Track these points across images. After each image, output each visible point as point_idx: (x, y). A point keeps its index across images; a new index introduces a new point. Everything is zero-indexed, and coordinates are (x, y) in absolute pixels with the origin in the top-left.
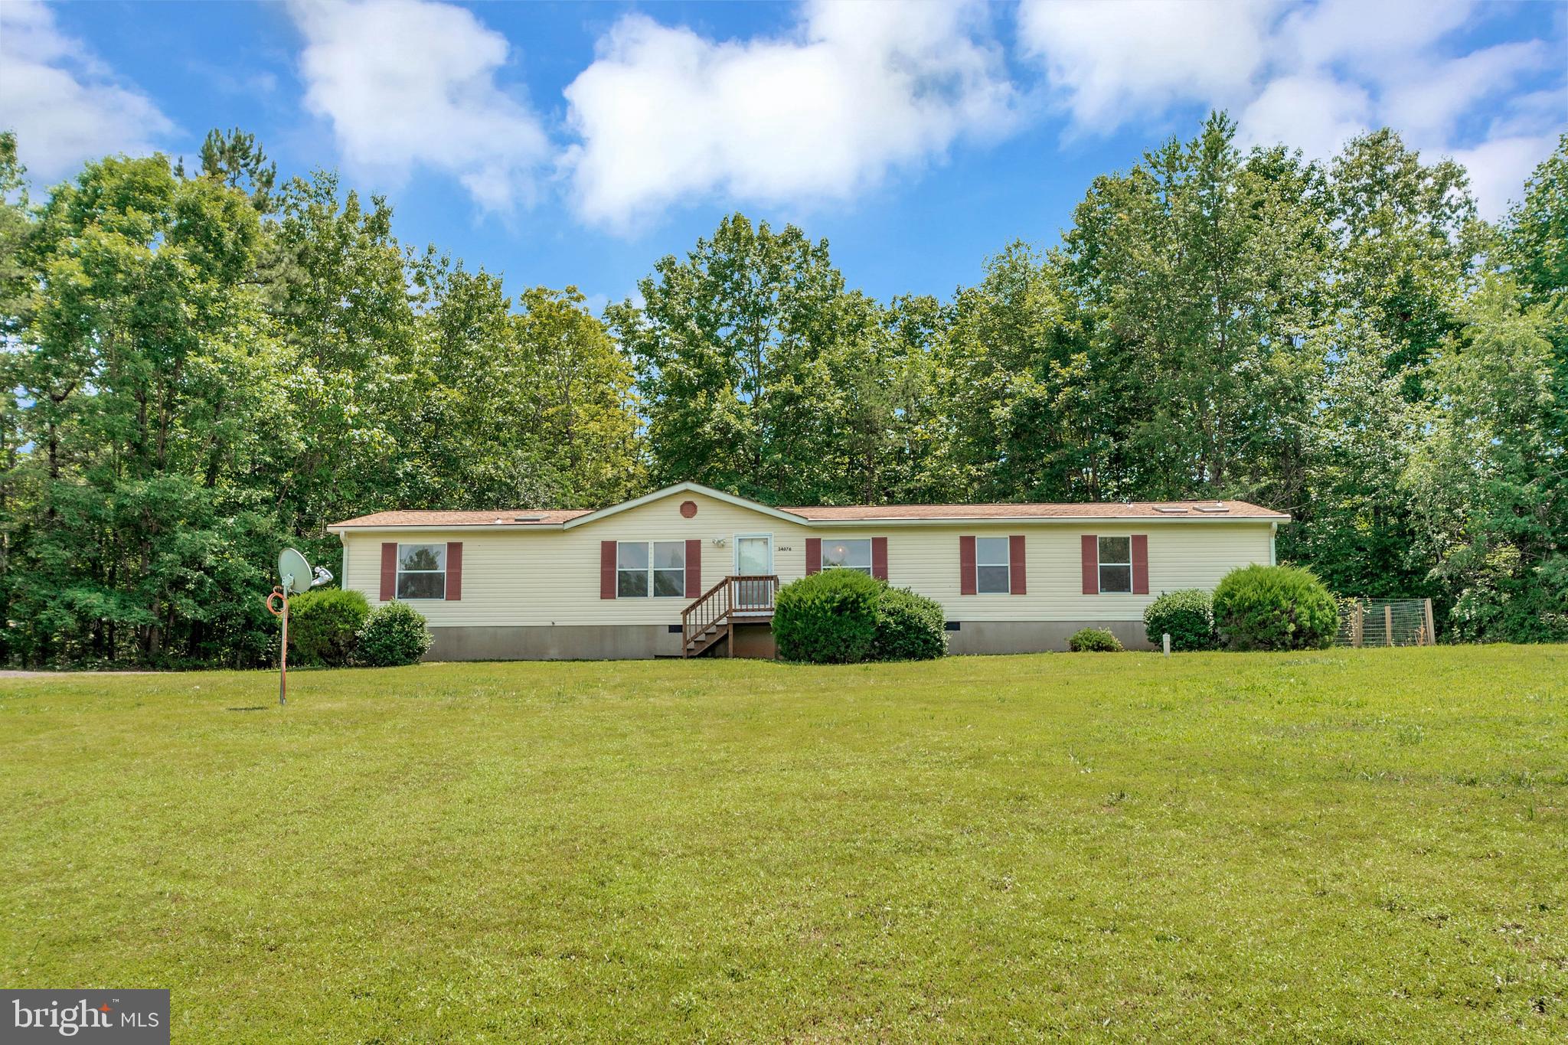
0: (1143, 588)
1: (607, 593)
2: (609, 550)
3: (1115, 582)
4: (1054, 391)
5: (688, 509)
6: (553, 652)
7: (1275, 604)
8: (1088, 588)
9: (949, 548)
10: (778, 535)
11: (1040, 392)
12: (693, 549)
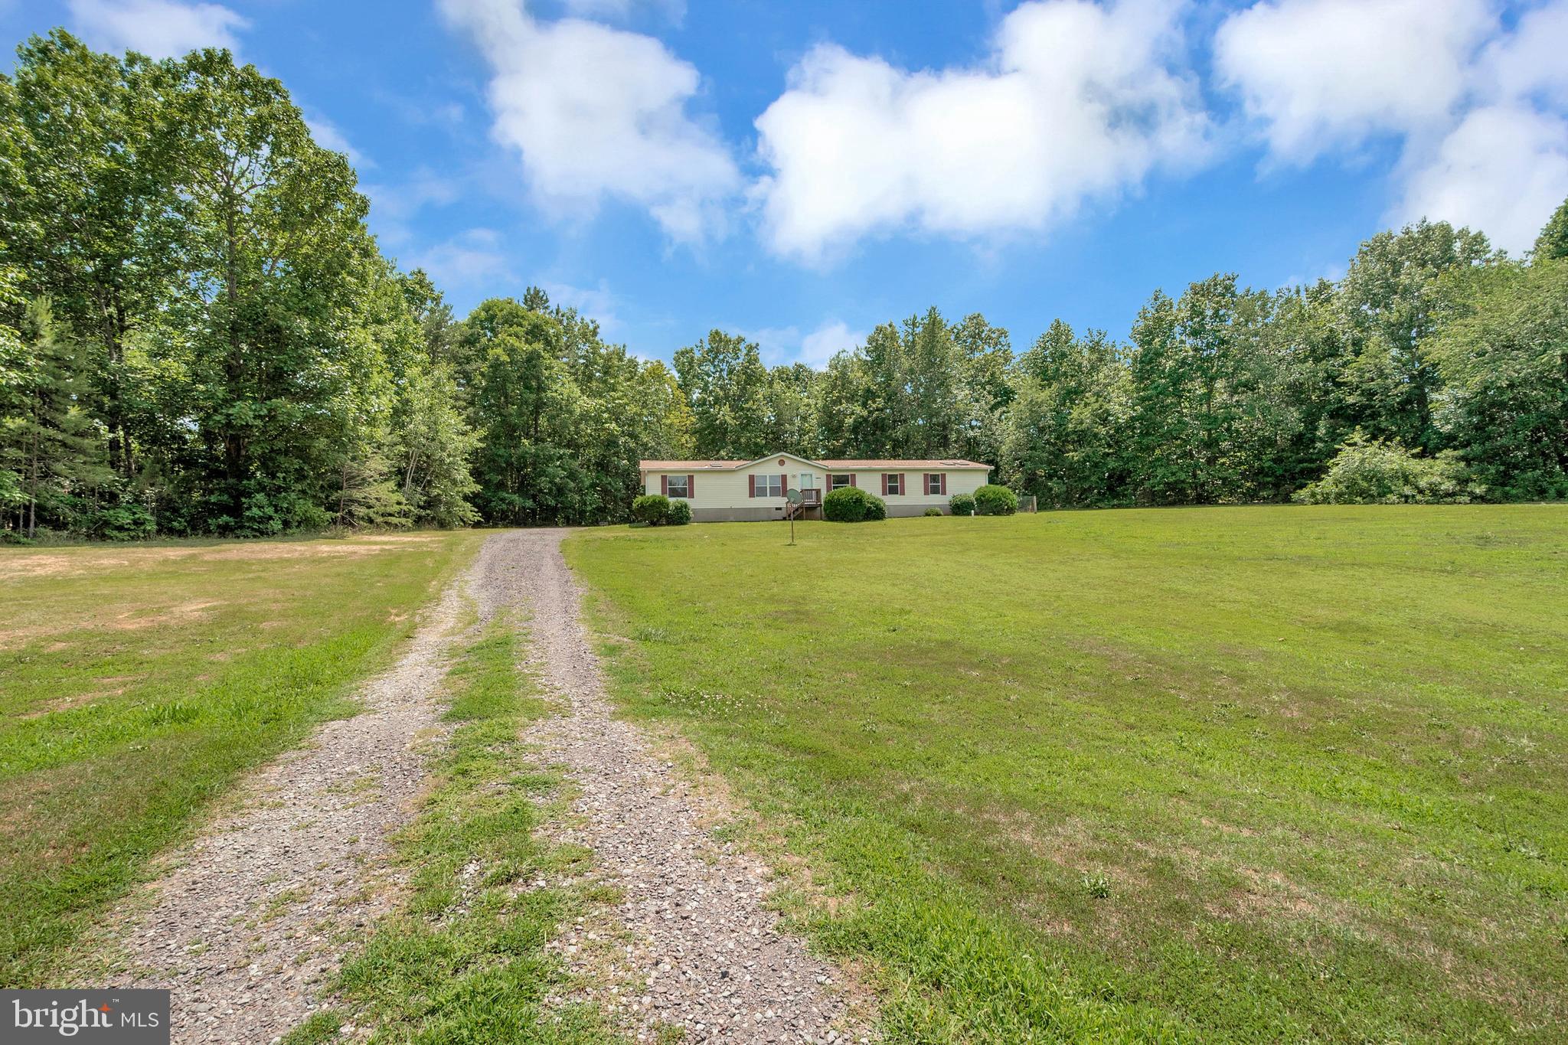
0: (944, 493)
1: (752, 495)
2: (752, 478)
3: (935, 491)
4: (870, 412)
5: (782, 463)
6: (732, 519)
7: (1000, 499)
8: (926, 493)
9: (877, 479)
10: (815, 473)
11: (865, 413)
12: (784, 478)
